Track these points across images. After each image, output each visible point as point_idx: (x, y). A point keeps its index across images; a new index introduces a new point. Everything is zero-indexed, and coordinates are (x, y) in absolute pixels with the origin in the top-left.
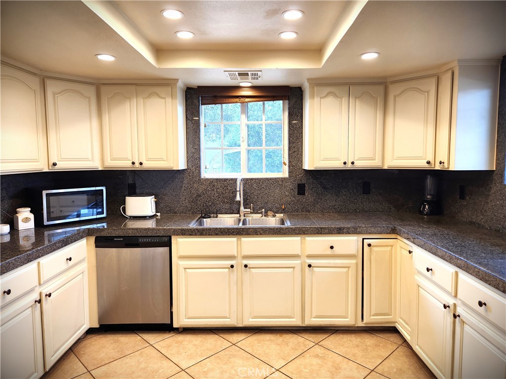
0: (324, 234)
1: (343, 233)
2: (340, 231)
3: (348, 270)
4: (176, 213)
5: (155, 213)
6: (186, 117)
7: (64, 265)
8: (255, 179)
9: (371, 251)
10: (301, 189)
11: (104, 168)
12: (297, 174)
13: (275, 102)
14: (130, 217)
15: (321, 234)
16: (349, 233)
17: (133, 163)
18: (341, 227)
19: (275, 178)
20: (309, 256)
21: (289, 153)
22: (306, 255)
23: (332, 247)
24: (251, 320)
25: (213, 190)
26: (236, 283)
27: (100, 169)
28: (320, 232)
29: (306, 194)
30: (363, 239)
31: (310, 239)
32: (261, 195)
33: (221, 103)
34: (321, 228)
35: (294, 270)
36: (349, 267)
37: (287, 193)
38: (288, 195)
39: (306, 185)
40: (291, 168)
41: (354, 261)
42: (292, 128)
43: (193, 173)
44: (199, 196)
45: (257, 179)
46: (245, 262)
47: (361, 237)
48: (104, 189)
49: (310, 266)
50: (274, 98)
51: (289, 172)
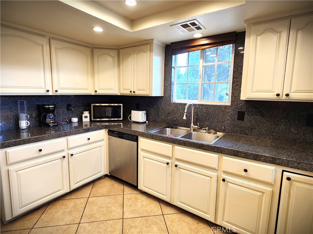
0: (240, 157)
1: (260, 160)
2: (256, 158)
3: (263, 195)
4: (157, 122)
5: (145, 121)
6: (165, 64)
7: (86, 142)
8: (205, 105)
9: (291, 185)
10: (241, 116)
11: (121, 94)
12: (238, 103)
13: (224, 46)
14: (133, 121)
15: (237, 156)
16: (267, 162)
17: (131, 92)
18: (258, 155)
19: (220, 106)
20: (225, 172)
21: (232, 86)
22: (222, 170)
23: (246, 171)
24: (178, 203)
25: (177, 111)
26: (170, 175)
27: (119, 94)
28: (236, 154)
29: (245, 120)
30: (283, 171)
31: (227, 159)
32: (208, 117)
33: (189, 52)
34: (238, 152)
35: (211, 179)
36: (264, 193)
37: (229, 118)
38: (229, 119)
39: (246, 113)
40: (234, 98)
41: (270, 189)
42: (236, 66)
43: (167, 99)
44: (169, 113)
45: (206, 105)
46: (177, 163)
47: (280, 169)
48: (122, 105)
49: (224, 180)
50: (223, 43)
51: (232, 101)
